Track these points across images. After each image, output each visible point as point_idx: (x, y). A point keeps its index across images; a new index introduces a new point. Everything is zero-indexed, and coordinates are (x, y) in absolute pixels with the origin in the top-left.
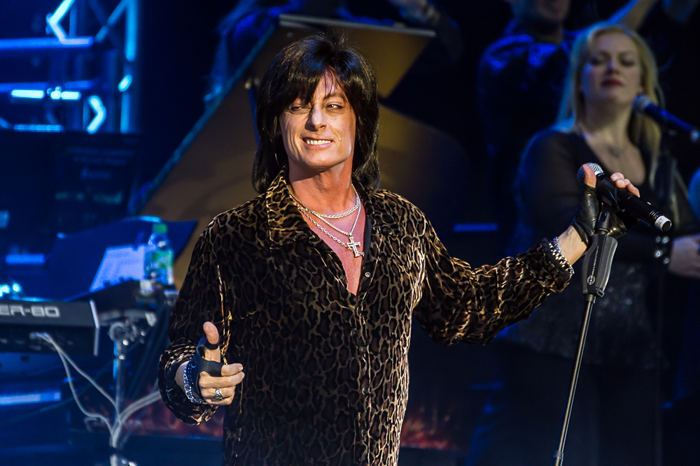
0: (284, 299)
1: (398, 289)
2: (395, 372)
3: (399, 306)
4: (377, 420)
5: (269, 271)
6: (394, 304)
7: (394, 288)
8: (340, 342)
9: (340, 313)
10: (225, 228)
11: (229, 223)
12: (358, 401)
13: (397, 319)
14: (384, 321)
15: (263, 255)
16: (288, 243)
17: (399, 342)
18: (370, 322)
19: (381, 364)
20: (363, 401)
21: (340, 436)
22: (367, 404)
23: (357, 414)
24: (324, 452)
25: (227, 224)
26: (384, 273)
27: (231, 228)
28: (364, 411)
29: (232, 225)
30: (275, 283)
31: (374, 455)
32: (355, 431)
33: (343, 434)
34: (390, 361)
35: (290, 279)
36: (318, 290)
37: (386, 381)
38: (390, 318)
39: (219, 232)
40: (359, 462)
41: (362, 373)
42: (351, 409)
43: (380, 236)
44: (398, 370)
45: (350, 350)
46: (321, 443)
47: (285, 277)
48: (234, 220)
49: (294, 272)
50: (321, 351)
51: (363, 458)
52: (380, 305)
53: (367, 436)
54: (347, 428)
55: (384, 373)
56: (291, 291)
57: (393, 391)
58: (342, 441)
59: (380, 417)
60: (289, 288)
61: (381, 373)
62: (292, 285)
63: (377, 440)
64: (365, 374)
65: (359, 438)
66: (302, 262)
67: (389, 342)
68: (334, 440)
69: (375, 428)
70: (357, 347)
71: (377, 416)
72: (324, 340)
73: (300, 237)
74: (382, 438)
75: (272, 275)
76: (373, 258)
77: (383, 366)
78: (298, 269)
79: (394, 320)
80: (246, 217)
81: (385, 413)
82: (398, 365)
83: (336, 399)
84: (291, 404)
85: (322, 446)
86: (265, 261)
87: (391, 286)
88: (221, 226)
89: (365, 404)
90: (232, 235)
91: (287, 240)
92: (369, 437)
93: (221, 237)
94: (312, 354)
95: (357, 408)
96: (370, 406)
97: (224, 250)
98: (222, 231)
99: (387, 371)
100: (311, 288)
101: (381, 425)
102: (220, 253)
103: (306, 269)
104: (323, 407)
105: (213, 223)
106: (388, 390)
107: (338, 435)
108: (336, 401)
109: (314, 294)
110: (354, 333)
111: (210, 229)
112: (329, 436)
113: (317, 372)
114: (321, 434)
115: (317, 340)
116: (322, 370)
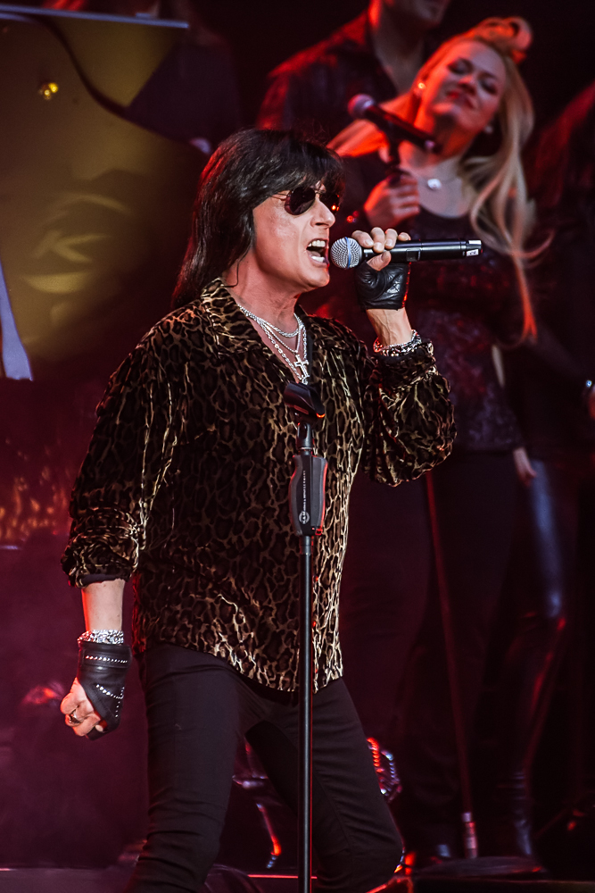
0: (238, 416)
1: (345, 414)
3: (346, 434)
4: (328, 566)
5: (220, 382)
6: (341, 433)
7: (341, 413)
10: (170, 337)
11: (174, 330)
13: (344, 450)
15: (213, 364)
16: (240, 351)
17: (346, 477)
19: (332, 501)
21: (288, 580)
22: (321, 547)
25: (171, 332)
26: (330, 397)
27: (177, 337)
29: (177, 332)
30: (227, 396)
31: (323, 606)
33: (292, 578)
34: (338, 498)
35: (244, 392)
36: (276, 407)
38: (338, 447)
39: (164, 343)
43: (324, 353)
47: (239, 389)
48: (178, 327)
49: (248, 384)
50: (275, 478)
52: (327, 433)
55: (334, 511)
56: (246, 406)
57: (342, 533)
58: (291, 586)
59: (332, 562)
60: (243, 403)
61: (331, 511)
62: (247, 399)
63: (327, 589)
66: (256, 374)
67: (337, 476)
68: (282, 583)
71: (329, 561)
72: (279, 466)
73: (252, 347)
74: (332, 587)
75: (224, 388)
76: (318, 379)
78: (253, 382)
79: (341, 450)
80: (189, 320)
86: (216, 371)
87: (337, 412)
88: (165, 335)
90: (180, 345)
91: (239, 348)
92: (320, 584)
93: (168, 349)
94: (266, 481)
96: (323, 548)
97: (173, 363)
98: (167, 342)
99: (336, 509)
100: (268, 404)
101: (331, 572)
102: (169, 368)
103: (261, 384)
104: (272, 544)
105: (155, 332)
106: (338, 532)
107: (285, 577)
108: (288, 539)
109: (272, 411)
111: (152, 339)
112: (276, 577)
113: (270, 502)
114: (268, 575)
115: (272, 465)
116: (275, 502)
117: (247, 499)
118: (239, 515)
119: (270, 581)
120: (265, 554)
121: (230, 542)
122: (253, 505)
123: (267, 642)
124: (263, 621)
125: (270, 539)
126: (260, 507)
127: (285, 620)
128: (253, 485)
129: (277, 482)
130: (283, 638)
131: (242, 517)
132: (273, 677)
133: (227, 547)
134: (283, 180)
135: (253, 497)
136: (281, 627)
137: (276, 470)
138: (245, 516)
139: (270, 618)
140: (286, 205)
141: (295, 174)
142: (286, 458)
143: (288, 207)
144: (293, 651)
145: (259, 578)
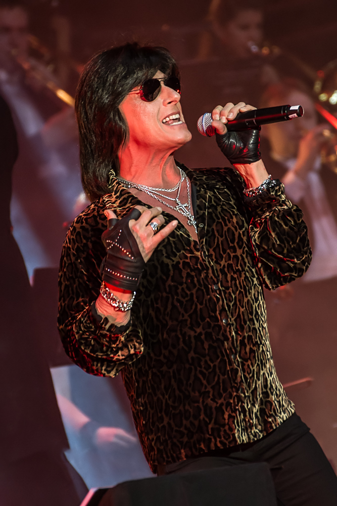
1: (233, 229)
2: (248, 300)
6: (233, 243)
7: (229, 229)
8: (195, 286)
9: (188, 260)
12: (221, 332)
13: (239, 255)
14: (227, 259)
17: (245, 274)
18: (217, 262)
19: (234, 296)
20: (226, 331)
21: (215, 366)
22: (230, 333)
23: (224, 343)
24: (205, 382)
26: (216, 220)
28: (229, 339)
31: (247, 375)
32: (226, 358)
33: (217, 363)
34: (240, 292)
37: (242, 310)
38: (232, 255)
40: (237, 384)
41: (219, 307)
42: (218, 340)
43: (205, 193)
44: (251, 297)
45: (204, 291)
46: (200, 376)
50: (180, 297)
51: (239, 379)
52: (221, 246)
53: (238, 360)
54: (218, 357)
55: (238, 303)
57: (250, 317)
58: (217, 369)
59: (246, 341)
61: (235, 304)
63: (247, 361)
64: (221, 308)
65: (231, 364)
67: (235, 276)
68: (210, 370)
69: (243, 352)
70: (210, 286)
72: (180, 287)
74: (252, 358)
77: (235, 297)
79: (236, 257)
81: (250, 337)
82: (250, 293)
83: (202, 335)
85: (202, 379)
87: (225, 229)
89: (228, 333)
92: (240, 360)
94: (173, 304)
95: (222, 338)
96: (234, 333)
99: (240, 301)
101: (248, 347)
104: (193, 345)
106: (246, 317)
107: (212, 365)
108: (203, 337)
110: (205, 275)
112: (205, 368)
113: (181, 316)
114: (199, 369)
116: (185, 314)
117: (165, 322)
118: (163, 335)
119: (201, 372)
120: (192, 354)
121: (165, 357)
122: (170, 323)
123: (214, 416)
124: (205, 404)
126: (175, 323)
127: (220, 396)
128: (166, 309)
130: (224, 408)
131: (165, 336)
133: (165, 361)
134: (130, 81)
135: (167, 318)
136: (220, 402)
139: (209, 399)
140: (141, 97)
141: (138, 74)
143: (143, 97)
144: (234, 414)
145: (193, 373)
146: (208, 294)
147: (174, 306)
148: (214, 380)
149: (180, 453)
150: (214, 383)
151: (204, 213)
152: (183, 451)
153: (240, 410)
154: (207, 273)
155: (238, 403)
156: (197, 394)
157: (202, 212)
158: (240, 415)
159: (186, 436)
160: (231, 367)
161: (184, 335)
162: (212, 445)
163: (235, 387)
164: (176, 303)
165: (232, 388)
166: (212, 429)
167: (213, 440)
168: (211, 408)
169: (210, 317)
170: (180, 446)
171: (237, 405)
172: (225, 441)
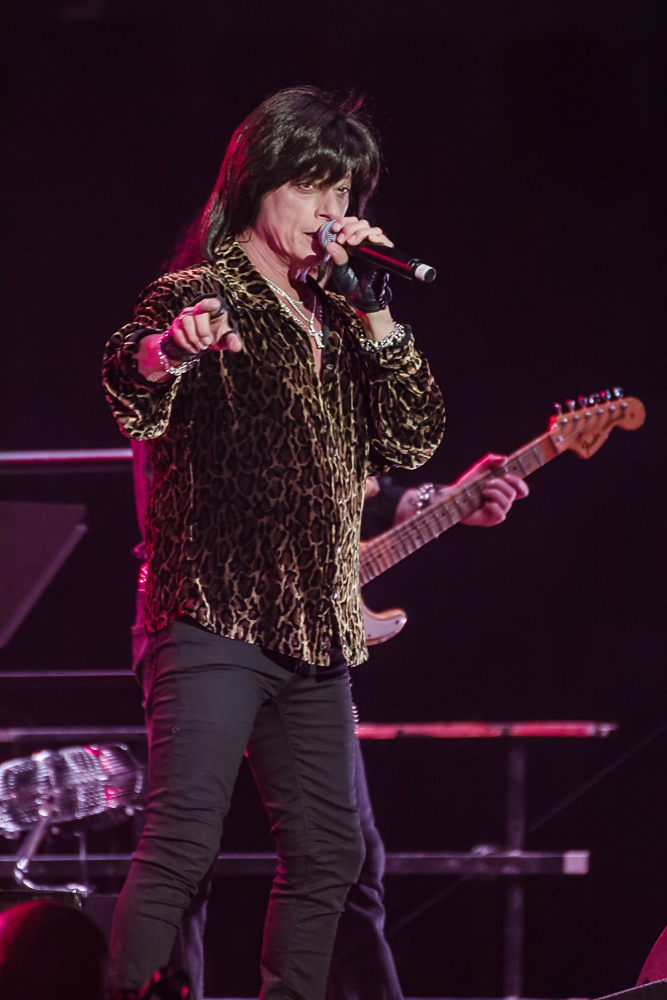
20: (338, 512)
24: (295, 559)
28: (339, 524)
32: (328, 546)
33: (317, 546)
35: (260, 349)
42: (326, 519)
46: (293, 549)
49: (265, 342)
50: (296, 438)
51: (335, 581)
54: (320, 539)
60: (259, 359)
65: (332, 556)
66: (273, 334)
68: (308, 549)
72: (298, 427)
73: (270, 306)
78: (269, 340)
84: (260, 497)
85: (294, 554)
94: (285, 441)
95: (332, 520)
100: (284, 363)
103: (277, 343)
104: (297, 506)
108: (311, 503)
112: (301, 542)
113: (292, 463)
114: (294, 539)
115: (291, 425)
116: (297, 462)
118: (261, 472)
119: (295, 544)
120: (291, 517)
122: (275, 463)
123: (292, 608)
124: (287, 586)
125: (294, 502)
126: (282, 466)
127: (305, 588)
128: (275, 442)
129: (298, 443)
131: (265, 474)
132: (297, 646)
133: (253, 504)
135: (274, 456)
136: (302, 594)
137: (296, 430)
138: (268, 473)
139: (294, 584)
142: (306, 420)
144: (311, 621)
145: (286, 541)
146: (325, 456)
147: (286, 446)
148: (306, 563)
149: (232, 628)
150: (305, 567)
151: (336, 351)
152: (235, 626)
153: (323, 620)
154: (328, 429)
155: (324, 610)
156: (282, 569)
157: (334, 348)
158: (321, 627)
159: (247, 611)
160: (331, 561)
161: (289, 488)
162: (272, 643)
163: (328, 589)
164: (289, 442)
165: (323, 587)
166: (283, 622)
167: (277, 638)
168: (292, 596)
169: (325, 485)
170: (235, 619)
171: (321, 613)
172: (291, 647)
